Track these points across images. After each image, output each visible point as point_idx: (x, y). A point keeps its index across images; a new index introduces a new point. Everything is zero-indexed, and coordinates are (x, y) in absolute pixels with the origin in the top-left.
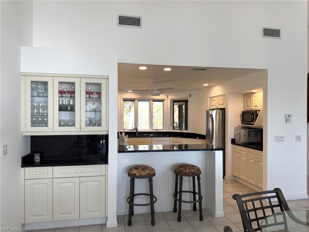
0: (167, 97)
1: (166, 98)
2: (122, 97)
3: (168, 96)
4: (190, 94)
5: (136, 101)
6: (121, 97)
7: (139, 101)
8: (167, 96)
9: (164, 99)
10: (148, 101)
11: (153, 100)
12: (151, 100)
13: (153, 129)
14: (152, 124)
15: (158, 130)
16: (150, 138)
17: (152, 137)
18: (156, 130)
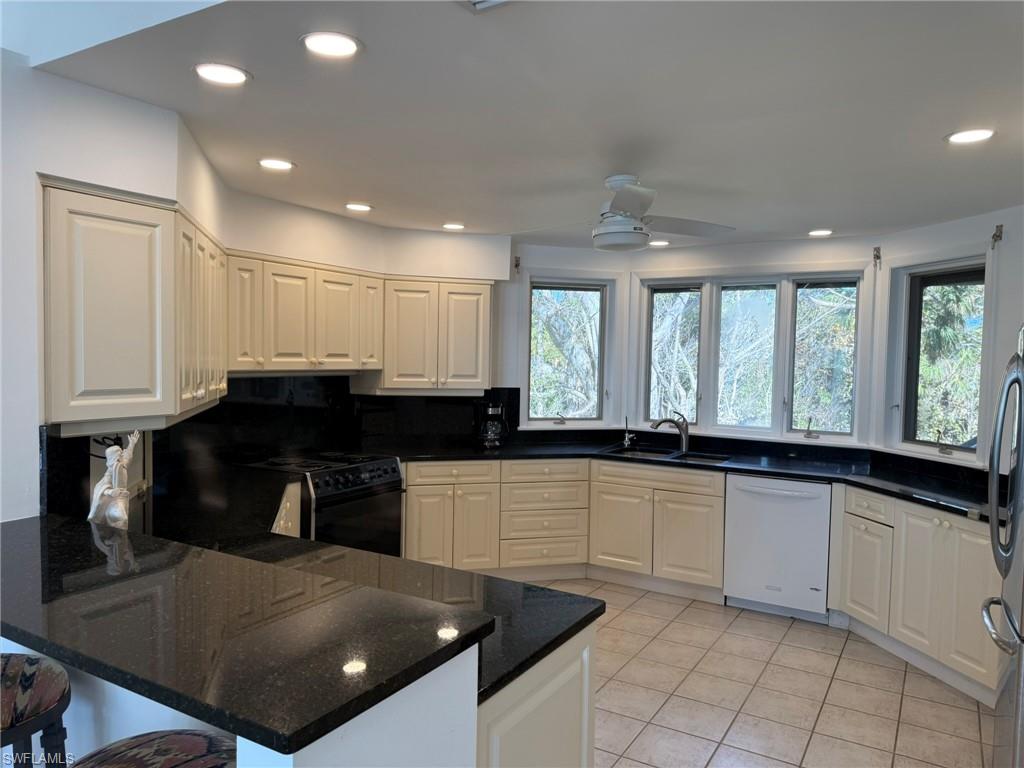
0: (877, 257)
1: (867, 264)
2: (637, 274)
3: (882, 253)
4: (1000, 228)
5: (706, 288)
6: (634, 276)
7: (724, 288)
8: (872, 254)
9: (861, 268)
10: (773, 287)
11: (794, 281)
12: (788, 280)
13: (790, 429)
14: (784, 402)
15: (818, 437)
16: (712, 476)
17: (726, 470)
18: (809, 433)
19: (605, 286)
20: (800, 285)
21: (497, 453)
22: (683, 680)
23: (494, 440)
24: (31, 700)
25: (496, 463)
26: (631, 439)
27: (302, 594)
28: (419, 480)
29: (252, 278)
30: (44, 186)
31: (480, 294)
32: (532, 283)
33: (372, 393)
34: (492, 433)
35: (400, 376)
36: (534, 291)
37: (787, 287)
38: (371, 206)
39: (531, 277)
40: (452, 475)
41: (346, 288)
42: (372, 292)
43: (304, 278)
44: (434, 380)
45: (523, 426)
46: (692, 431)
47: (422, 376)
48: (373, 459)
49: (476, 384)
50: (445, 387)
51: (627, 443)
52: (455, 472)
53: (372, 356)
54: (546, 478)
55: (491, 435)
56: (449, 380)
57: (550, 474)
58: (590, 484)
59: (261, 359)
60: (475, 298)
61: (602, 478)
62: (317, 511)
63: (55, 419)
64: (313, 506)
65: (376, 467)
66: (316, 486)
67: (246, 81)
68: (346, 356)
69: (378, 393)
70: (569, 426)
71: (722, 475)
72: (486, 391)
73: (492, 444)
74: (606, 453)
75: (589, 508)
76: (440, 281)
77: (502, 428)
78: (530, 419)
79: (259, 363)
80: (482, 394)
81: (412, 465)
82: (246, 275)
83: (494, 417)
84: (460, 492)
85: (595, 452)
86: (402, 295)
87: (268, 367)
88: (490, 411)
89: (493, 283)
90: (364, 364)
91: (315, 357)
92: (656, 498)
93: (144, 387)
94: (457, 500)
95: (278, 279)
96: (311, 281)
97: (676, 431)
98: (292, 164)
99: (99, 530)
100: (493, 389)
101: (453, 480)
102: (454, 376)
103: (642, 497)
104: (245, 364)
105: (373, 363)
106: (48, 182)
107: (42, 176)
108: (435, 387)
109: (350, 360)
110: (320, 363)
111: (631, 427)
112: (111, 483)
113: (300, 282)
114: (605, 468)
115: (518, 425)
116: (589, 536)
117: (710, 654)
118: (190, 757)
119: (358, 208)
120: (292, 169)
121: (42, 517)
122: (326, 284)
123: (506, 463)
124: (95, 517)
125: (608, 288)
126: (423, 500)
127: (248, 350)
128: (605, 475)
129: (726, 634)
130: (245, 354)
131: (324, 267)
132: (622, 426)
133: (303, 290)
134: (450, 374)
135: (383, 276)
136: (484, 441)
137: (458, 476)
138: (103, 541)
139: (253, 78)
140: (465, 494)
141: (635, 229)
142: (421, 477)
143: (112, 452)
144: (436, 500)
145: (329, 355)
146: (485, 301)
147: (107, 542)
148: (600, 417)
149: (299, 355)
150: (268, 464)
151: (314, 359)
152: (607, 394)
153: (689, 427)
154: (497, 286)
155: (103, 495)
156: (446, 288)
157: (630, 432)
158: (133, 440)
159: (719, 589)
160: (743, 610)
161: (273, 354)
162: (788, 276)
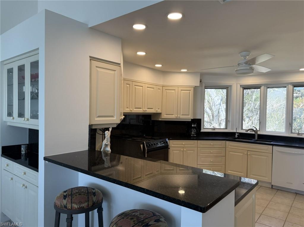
2: (239, 84)
5: (262, 88)
7: (268, 88)
10: (285, 87)
11: (293, 85)
12: (291, 85)
13: (292, 133)
14: (290, 124)
15: (302, 135)
16: (268, 147)
17: (273, 145)
18: (299, 134)
19: (228, 87)
20: (295, 86)
21: (195, 138)
22: (264, 210)
23: (194, 134)
24: (96, 199)
25: (196, 141)
26: (238, 135)
27: (141, 177)
28: (173, 146)
29: (130, 86)
30: (90, 60)
31: (190, 90)
32: (205, 87)
33: (158, 120)
34: (193, 132)
35: (166, 115)
36: (205, 89)
37: (291, 87)
38: (162, 65)
39: (205, 85)
40: (183, 144)
41: (153, 89)
42: (159, 90)
43: (142, 86)
44: (176, 116)
45: (202, 130)
46: (259, 133)
47: (173, 115)
48: (161, 139)
49: (189, 117)
50: (179, 118)
51: (236, 136)
52: (183, 143)
53: (159, 109)
54: (212, 146)
55: (193, 133)
56: (181, 116)
57: (213, 145)
58: (226, 149)
59: (131, 109)
60: (189, 91)
61: (230, 147)
62: (147, 153)
63: (92, 123)
64: (146, 152)
65: (162, 141)
66: (147, 146)
67: (145, 28)
68: (152, 109)
69: (160, 120)
70: (216, 131)
71: (271, 146)
72: (192, 119)
73: (193, 135)
74: (231, 139)
75: (225, 156)
76: (178, 86)
77: (196, 131)
78: (204, 128)
79: (131, 110)
80: (190, 120)
81: (171, 141)
82: (128, 86)
83: (194, 127)
84: (185, 150)
85: (227, 139)
86: (167, 91)
87: (133, 112)
88: (193, 126)
89: (194, 87)
90: (157, 111)
91: (145, 109)
92: (249, 153)
93: (112, 115)
94: (184, 151)
95: (136, 87)
96: (144, 87)
97: (254, 133)
98: (146, 53)
99: (104, 154)
100: (194, 119)
101: (183, 146)
102: (182, 115)
103: (244, 153)
104: (127, 110)
105: (159, 111)
106: (92, 58)
107: (90, 57)
108: (177, 118)
109: (153, 110)
110: (146, 111)
111: (238, 131)
112: (107, 141)
113: (141, 87)
114: (230, 144)
115: (201, 130)
116: (225, 165)
117: (271, 203)
118: (150, 216)
119: (158, 66)
120: (146, 55)
121: (89, 150)
122: (148, 88)
123: (199, 141)
124: (103, 150)
125: (229, 88)
126: (174, 152)
127: (128, 107)
128: (231, 146)
129: (274, 197)
130: (127, 108)
131: (147, 83)
132: (235, 131)
133: (142, 89)
134: (181, 114)
135: (162, 86)
136: (191, 135)
137: (184, 145)
138: (105, 157)
139: (147, 27)
140: (187, 150)
141: (250, 68)
142: (173, 145)
143: (106, 132)
144: (178, 152)
145: (148, 108)
146: (192, 92)
147: (106, 158)
148: (226, 128)
149: (141, 108)
150: (132, 139)
151: (144, 110)
152: (229, 121)
153: (258, 132)
154: (195, 88)
155: (105, 144)
156: (180, 89)
157: (237, 133)
158: (110, 129)
159: (270, 183)
160: (278, 190)
161: (134, 108)
162: (291, 83)
